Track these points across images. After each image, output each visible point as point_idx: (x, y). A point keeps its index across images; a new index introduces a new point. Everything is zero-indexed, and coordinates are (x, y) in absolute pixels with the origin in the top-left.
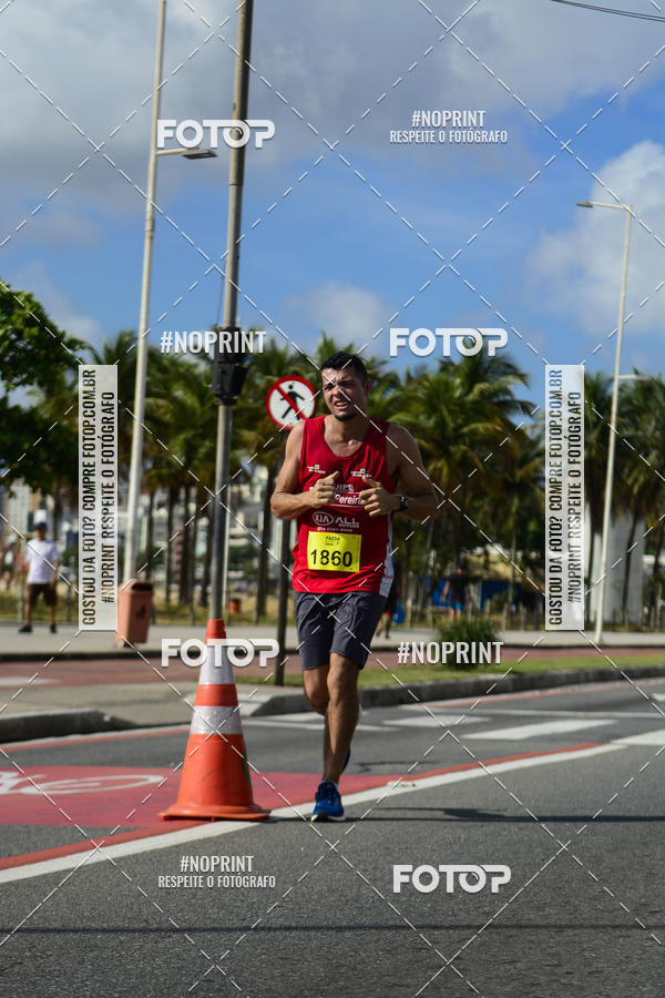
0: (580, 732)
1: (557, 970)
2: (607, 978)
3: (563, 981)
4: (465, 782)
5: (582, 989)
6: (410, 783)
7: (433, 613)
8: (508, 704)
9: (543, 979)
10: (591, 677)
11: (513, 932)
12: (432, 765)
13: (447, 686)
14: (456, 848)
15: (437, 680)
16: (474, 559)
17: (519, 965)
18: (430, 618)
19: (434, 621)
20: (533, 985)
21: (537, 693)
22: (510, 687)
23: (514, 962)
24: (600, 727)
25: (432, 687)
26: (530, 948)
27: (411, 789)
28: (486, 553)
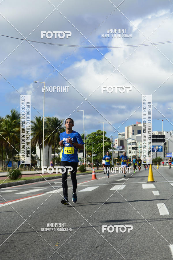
0: (39, 191)
1: (33, 241)
2: (43, 242)
3: (34, 243)
4: (15, 203)
5: (38, 245)
6: (3, 205)
7: (8, 168)
8: (24, 187)
9: (30, 243)
10: (41, 180)
11: (24, 234)
12: (8, 200)
13: (11, 184)
14: (12, 217)
15: (9, 182)
16: (16, 157)
17: (25, 241)
18: (8, 169)
19: (8, 170)
20: (27, 245)
21: (30, 184)
22: (25, 183)
23: (24, 240)
24: (43, 190)
25: (8, 184)
26: (27, 237)
27: (3, 206)
28: (19, 155)
